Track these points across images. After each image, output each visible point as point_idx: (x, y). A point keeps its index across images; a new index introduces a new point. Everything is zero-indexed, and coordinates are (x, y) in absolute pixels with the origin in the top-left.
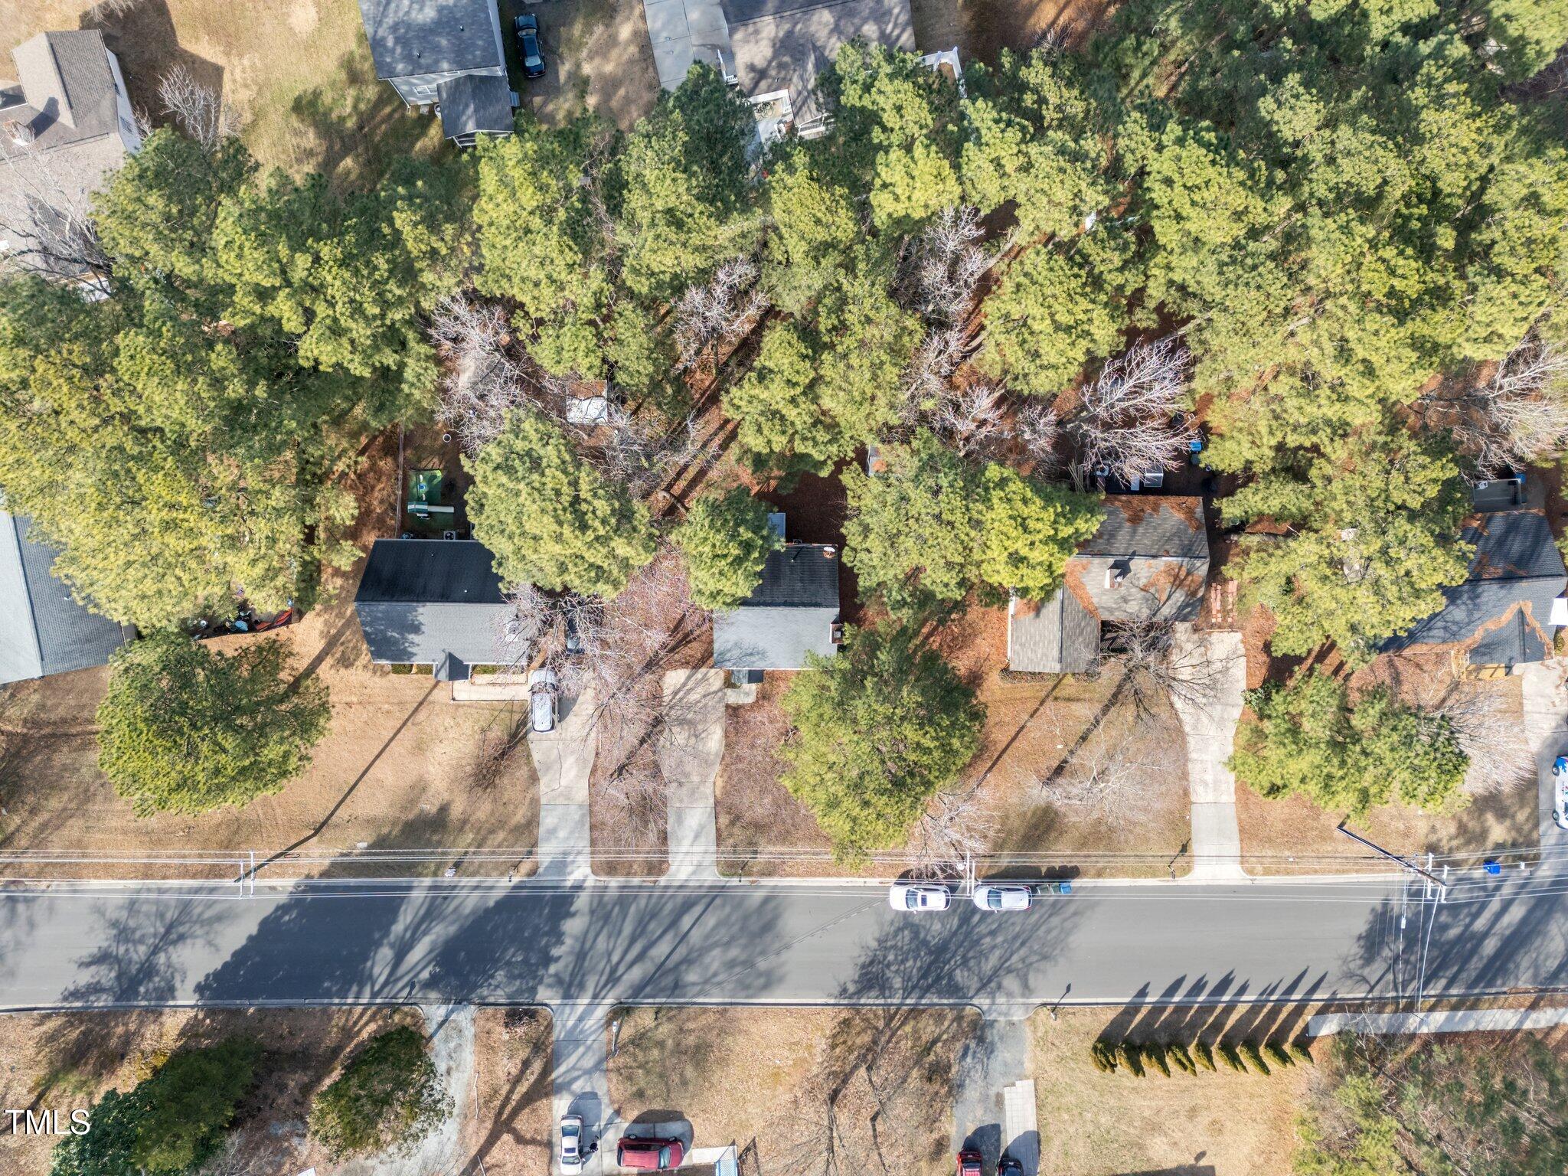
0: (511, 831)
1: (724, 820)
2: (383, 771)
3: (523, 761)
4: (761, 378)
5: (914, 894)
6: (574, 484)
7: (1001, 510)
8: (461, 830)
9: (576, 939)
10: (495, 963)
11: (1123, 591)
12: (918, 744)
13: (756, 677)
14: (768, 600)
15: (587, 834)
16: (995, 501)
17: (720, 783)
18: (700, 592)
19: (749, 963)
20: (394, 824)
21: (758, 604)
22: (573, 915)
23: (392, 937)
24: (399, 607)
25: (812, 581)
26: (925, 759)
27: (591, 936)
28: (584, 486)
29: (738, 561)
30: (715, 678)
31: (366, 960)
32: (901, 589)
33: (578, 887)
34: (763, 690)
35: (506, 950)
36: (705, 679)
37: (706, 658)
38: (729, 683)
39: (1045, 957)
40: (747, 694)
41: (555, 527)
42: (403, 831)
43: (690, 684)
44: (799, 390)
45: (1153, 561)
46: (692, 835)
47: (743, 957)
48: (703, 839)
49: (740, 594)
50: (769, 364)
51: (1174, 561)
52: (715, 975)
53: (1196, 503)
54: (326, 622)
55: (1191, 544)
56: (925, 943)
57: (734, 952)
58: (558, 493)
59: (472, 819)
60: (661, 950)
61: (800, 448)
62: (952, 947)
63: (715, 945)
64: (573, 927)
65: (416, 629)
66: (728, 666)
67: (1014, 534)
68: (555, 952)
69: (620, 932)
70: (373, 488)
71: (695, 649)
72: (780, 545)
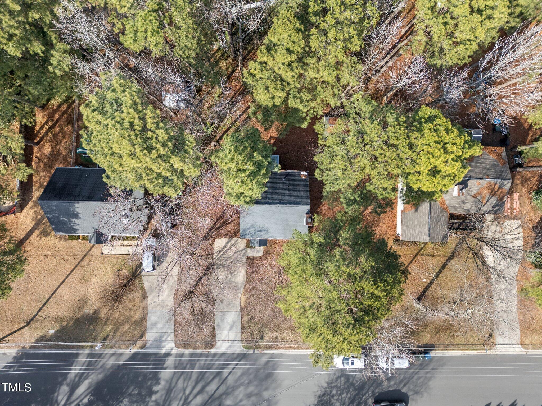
0: (132, 324)
1: (246, 319)
2: (64, 292)
3: (138, 287)
4: (269, 49)
5: (347, 359)
6: (142, 119)
7: (429, 137)
8: (105, 324)
9: (167, 381)
10: (123, 394)
11: (463, 197)
12: (372, 294)
13: (263, 243)
14: (270, 201)
15: (173, 326)
16: (426, 131)
17: (244, 299)
18: (230, 194)
19: (258, 395)
20: (70, 320)
21: (265, 203)
22: (165, 368)
23: (68, 380)
24: (65, 203)
25: (295, 191)
26: (377, 304)
27: (175, 380)
28: (149, 120)
29: (253, 174)
30: (241, 244)
31: (54, 392)
32: (354, 192)
33: (168, 355)
34: (267, 249)
35: (129, 387)
36: (236, 243)
37: (236, 233)
38: (249, 245)
39: (416, 393)
40: (258, 252)
41: (130, 147)
42: (74, 324)
43: (228, 246)
44: (293, 57)
45: (480, 181)
46: (228, 327)
47: (256, 391)
48: (234, 329)
49: (254, 197)
50: (275, 40)
51: (492, 181)
52: (241, 401)
53: (502, 150)
54: (35, 212)
55: (501, 172)
56: (352, 384)
57: (251, 389)
58: (132, 124)
59: (112, 317)
60: (212, 387)
61: (292, 103)
62: (367, 387)
63: (241, 385)
64: (165, 375)
65: (76, 216)
66: (249, 237)
67: (438, 153)
68: (155, 388)
69: (190, 378)
70: (61, 141)
71: (231, 228)
72: (277, 169)
